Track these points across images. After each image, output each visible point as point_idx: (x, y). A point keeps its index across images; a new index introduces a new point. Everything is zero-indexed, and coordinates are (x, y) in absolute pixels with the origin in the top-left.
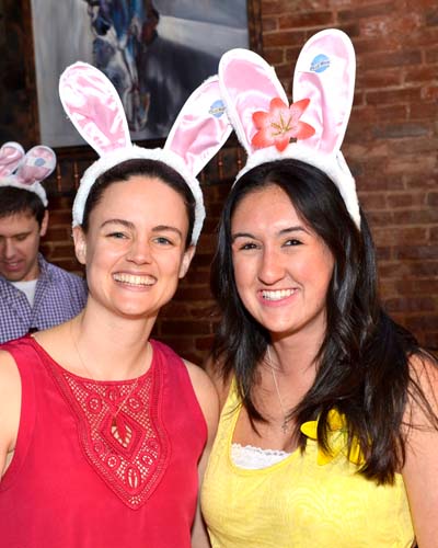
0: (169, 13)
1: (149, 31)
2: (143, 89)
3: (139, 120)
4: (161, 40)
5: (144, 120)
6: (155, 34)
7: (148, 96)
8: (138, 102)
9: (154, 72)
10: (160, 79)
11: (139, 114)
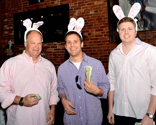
0: (148, 6)
1: (144, 10)
2: (142, 21)
3: (141, 27)
4: (146, 11)
5: (142, 27)
6: (145, 10)
7: (143, 22)
8: (141, 23)
9: (145, 17)
10: (146, 19)
11: (141, 26)
